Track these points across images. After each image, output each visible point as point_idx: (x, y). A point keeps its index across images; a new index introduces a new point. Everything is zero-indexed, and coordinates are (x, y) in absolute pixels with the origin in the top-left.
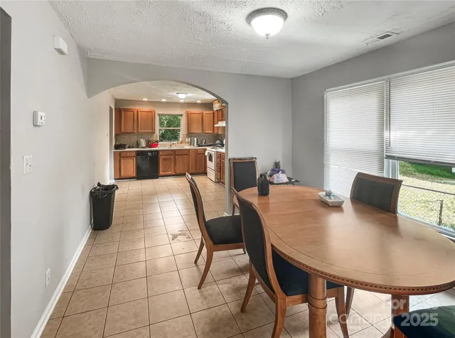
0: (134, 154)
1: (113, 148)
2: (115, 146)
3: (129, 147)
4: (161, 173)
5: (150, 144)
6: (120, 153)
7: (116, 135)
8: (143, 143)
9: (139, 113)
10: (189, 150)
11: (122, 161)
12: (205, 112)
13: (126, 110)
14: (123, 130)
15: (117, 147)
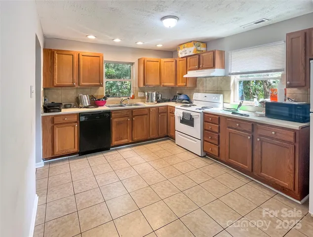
0: (75, 119)
1: (42, 110)
2: (44, 108)
3: (65, 107)
4: (114, 143)
5: (95, 102)
6: (53, 119)
7: (44, 89)
8: (86, 100)
9: (81, 57)
10: (149, 109)
11: (57, 130)
12: (163, 60)
13: (60, 52)
14: (56, 83)
15: (47, 109)
